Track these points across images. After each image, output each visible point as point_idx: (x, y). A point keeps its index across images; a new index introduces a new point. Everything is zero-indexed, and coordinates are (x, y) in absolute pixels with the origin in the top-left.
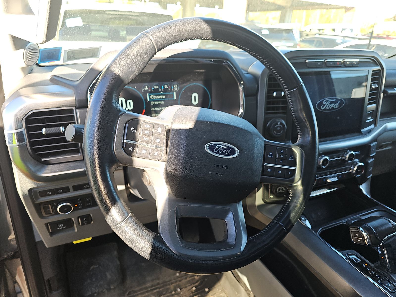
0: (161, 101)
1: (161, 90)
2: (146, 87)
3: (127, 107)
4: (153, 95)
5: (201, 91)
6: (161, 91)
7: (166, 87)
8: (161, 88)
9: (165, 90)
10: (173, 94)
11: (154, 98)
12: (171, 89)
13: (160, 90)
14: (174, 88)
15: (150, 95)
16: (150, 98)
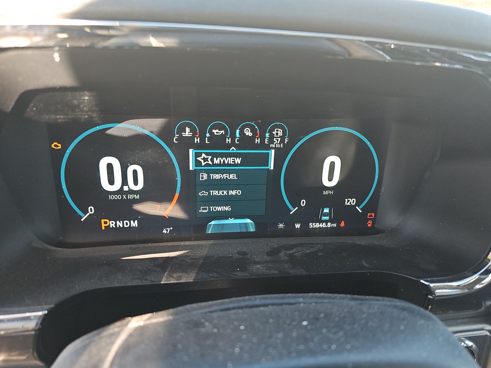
0: (229, 172)
1: (233, 140)
2: (188, 129)
3: (125, 181)
4: (207, 154)
5: (352, 150)
6: (233, 144)
7: (248, 133)
8: (233, 136)
9: (246, 142)
10: (267, 155)
11: (210, 163)
12: (263, 138)
13: (229, 141)
14: (272, 137)
15: (198, 155)
16: (198, 163)
